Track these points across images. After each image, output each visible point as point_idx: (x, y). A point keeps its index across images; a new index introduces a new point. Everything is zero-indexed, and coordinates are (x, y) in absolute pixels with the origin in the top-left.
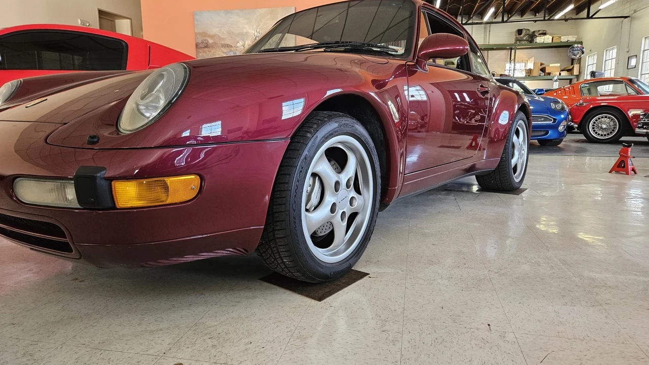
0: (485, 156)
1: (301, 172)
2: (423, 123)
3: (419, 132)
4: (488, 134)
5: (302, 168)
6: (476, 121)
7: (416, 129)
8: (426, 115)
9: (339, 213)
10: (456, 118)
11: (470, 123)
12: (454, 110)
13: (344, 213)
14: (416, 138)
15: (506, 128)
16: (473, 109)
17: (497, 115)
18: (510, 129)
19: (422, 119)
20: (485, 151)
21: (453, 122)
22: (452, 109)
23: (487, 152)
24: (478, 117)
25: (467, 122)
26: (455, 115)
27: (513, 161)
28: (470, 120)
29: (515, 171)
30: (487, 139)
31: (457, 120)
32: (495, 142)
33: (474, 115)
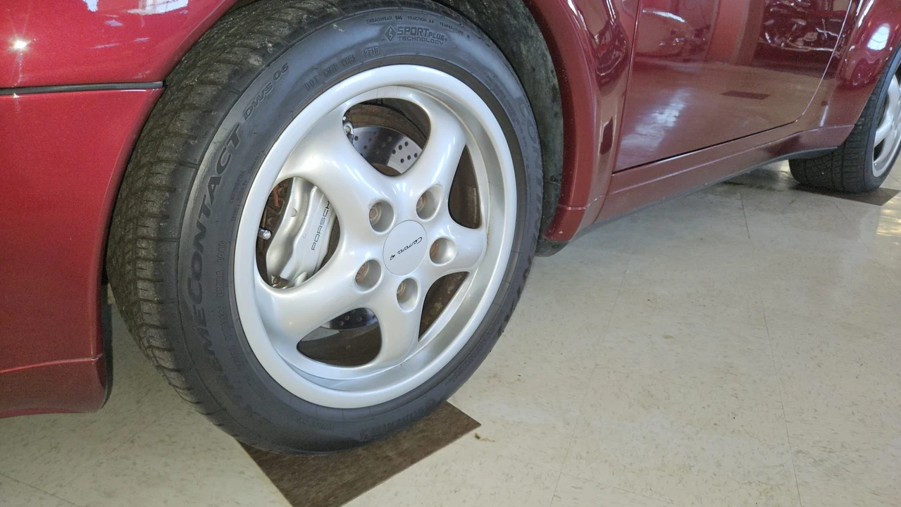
0: (824, 118)
1: (215, 181)
2: (698, 41)
3: (686, 61)
4: (838, 72)
5: (220, 169)
6: (806, 44)
7: (678, 55)
8: (708, 27)
9: (390, 282)
10: (767, 34)
11: (792, 47)
12: (766, 19)
13: (409, 284)
14: (680, 73)
15: (878, 60)
16: (803, 17)
17: (868, 32)
18: (886, 65)
19: (699, 33)
20: (827, 107)
21: (759, 44)
22: (761, 16)
23: (830, 109)
24: (811, 36)
25: (787, 45)
26: (765, 28)
27: (880, 133)
28: (794, 41)
29: (877, 154)
30: (835, 82)
31: (766, 40)
32: (852, 88)
33: (804, 30)
